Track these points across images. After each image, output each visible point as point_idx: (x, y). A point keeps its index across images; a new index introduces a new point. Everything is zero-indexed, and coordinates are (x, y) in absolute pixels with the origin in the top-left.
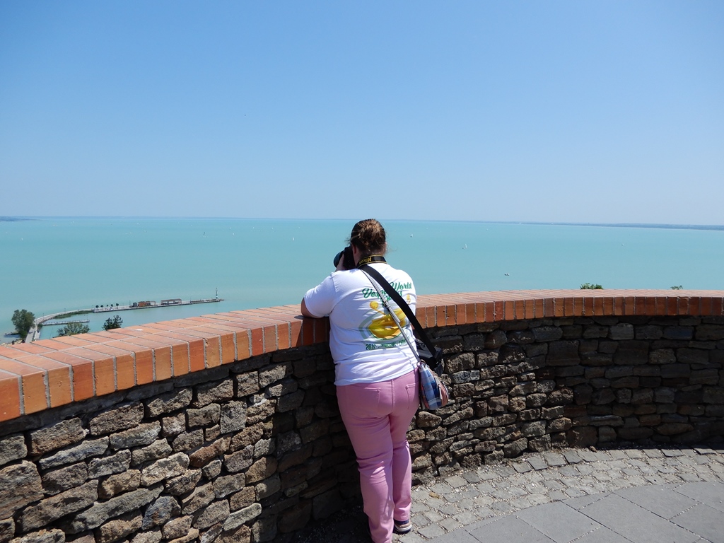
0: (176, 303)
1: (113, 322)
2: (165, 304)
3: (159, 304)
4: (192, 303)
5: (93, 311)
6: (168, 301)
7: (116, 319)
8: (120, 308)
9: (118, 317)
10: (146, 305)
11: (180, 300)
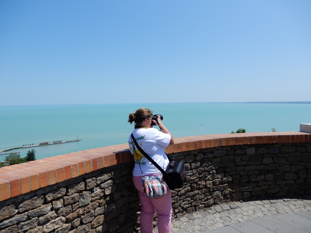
0: (60, 142)
1: (31, 152)
2: (55, 143)
3: (52, 143)
4: (67, 142)
5: (22, 148)
6: (56, 142)
7: (32, 151)
8: (34, 145)
9: (33, 150)
10: (46, 144)
11: (61, 141)
